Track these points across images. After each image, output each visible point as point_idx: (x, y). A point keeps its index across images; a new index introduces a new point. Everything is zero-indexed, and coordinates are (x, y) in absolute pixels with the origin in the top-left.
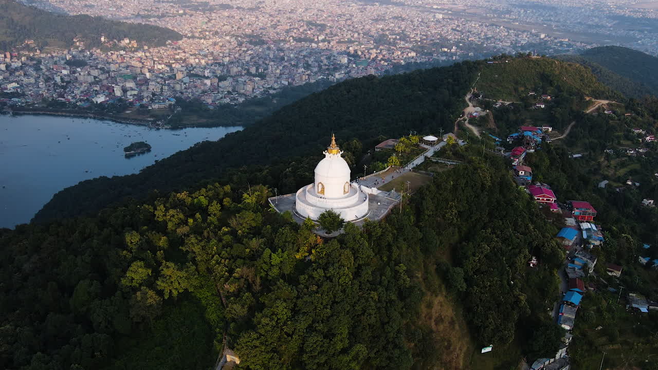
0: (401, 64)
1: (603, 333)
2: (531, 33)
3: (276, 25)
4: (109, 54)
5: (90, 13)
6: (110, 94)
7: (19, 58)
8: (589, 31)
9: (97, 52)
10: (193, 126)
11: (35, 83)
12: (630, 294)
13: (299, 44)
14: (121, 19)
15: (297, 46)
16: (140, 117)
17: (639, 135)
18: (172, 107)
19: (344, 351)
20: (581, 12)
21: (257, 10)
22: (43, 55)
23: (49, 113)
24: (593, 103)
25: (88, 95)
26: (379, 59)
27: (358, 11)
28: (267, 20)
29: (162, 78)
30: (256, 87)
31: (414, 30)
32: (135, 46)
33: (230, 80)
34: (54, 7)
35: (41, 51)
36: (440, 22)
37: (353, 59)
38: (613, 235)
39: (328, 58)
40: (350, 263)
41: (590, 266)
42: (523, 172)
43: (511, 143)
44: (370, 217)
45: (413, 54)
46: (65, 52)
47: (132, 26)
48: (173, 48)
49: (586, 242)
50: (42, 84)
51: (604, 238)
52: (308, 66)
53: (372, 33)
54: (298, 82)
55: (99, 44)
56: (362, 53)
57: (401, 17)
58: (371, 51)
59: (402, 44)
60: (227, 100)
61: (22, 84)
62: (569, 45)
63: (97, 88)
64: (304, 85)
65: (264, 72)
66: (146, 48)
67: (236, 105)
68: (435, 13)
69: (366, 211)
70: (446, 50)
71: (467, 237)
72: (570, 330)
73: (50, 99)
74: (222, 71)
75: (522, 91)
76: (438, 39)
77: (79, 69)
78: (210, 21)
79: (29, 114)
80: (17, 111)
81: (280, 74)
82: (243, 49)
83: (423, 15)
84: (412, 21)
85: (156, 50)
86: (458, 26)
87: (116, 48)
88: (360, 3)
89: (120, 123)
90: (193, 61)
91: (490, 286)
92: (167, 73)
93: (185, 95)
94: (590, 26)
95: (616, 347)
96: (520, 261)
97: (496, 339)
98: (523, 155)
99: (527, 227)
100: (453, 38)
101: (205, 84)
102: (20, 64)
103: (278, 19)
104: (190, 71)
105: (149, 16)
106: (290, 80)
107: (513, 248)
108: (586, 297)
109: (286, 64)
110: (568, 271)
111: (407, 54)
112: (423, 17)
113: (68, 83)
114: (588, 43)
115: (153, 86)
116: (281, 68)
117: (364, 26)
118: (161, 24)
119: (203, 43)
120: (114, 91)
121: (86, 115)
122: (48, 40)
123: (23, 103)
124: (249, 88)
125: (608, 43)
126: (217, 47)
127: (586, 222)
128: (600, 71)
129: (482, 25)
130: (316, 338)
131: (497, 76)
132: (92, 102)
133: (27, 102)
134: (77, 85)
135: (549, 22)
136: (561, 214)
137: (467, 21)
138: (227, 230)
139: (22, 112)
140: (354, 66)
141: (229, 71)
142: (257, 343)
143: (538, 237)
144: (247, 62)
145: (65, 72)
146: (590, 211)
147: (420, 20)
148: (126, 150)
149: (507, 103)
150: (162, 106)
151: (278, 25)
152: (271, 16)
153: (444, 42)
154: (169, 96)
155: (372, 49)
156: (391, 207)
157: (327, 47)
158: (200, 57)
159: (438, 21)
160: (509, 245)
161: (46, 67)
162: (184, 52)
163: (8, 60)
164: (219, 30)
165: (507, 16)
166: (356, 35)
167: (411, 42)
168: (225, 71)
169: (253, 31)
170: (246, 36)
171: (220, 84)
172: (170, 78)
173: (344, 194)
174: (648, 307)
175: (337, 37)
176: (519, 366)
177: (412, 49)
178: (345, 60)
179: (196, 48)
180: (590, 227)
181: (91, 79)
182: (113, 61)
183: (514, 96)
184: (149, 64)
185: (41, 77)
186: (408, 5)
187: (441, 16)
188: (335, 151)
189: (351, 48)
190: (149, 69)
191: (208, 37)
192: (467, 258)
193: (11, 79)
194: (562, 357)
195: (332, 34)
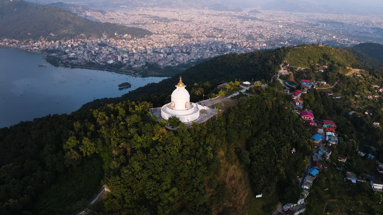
0: (258, 50)
1: (328, 192)
2: (328, 36)
3: (198, 29)
4: (118, 41)
5: (112, 22)
6: (116, 59)
7: (77, 42)
8: (360, 35)
9: (113, 40)
10: (152, 76)
11: (83, 54)
12: (348, 172)
13: (208, 39)
14: (126, 25)
15: (207, 39)
16: (128, 71)
17: (376, 88)
18: (144, 67)
19: (167, 191)
20: (357, 26)
21: (190, 22)
22: (88, 41)
23: (87, 67)
24: (351, 70)
25: (106, 59)
26: (247, 47)
27: (240, 23)
28: (194, 26)
29: (140, 53)
30: (185, 59)
31: (267, 33)
32: (130, 38)
33: (173, 55)
34: (96, 20)
35: (87, 39)
36: (281, 29)
37: (234, 46)
38: (345, 140)
39: (222, 46)
40: (178, 144)
41: (327, 155)
42: (298, 103)
43: (295, 88)
44: (198, 121)
45: (265, 45)
46: (98, 40)
47: (129, 29)
48: (148, 39)
49: (327, 142)
50: (85, 54)
51: (339, 141)
52: (211, 49)
53: (246, 34)
54: (205, 57)
55: (114, 36)
56: (239, 43)
57: (261, 26)
58: (243, 43)
59: (260, 40)
60: (170, 64)
61: (77, 54)
62: (348, 42)
63: (110, 56)
64: (208, 58)
65: (189, 52)
66: (135, 38)
67: (174, 67)
68: (279, 25)
69: (197, 118)
70: (282, 43)
71: (256, 135)
72: (308, 189)
73: (88, 61)
74: (169, 50)
75: (312, 63)
76: (279, 38)
77: (103, 48)
78: (166, 26)
79: (78, 68)
80: (73, 66)
81: (197, 53)
82: (181, 40)
83: (272, 26)
84: (266, 29)
85: (140, 40)
86: (290, 31)
87: (121, 38)
88: (241, 19)
89: (119, 73)
90: (156, 45)
91: (264, 162)
92: (144, 50)
93: (151, 61)
94: (360, 33)
95: (335, 200)
96: (284, 150)
97: (264, 191)
98: (300, 95)
99: (291, 132)
100: (287, 37)
101: (161, 56)
102: (78, 45)
103: (200, 26)
104: (154, 50)
105: (139, 24)
106: (202, 56)
107: (280, 143)
108: (322, 172)
109: (201, 48)
110: (313, 157)
111: (262, 45)
112: (272, 27)
113: (97, 54)
114: (359, 42)
115: (136, 57)
116: (198, 50)
117: (242, 30)
118: (144, 27)
119: (162, 37)
120: (117, 58)
121: (103, 69)
122: (91, 34)
123: (76, 63)
124: (181, 59)
125: (370, 41)
126: (169, 39)
127: (330, 131)
128: (362, 55)
129: (302, 31)
130: (151, 182)
131: (299, 55)
132: (107, 63)
133: (78, 62)
134: (101, 55)
135: (339, 30)
136: (316, 126)
137: (295, 29)
138: (123, 123)
139: (75, 67)
140: (234, 50)
141: (172, 50)
142: (119, 182)
143: (297, 138)
144: (182, 47)
145: (97, 49)
146: (333, 126)
147: (271, 28)
148: (120, 86)
149: (303, 69)
150: (139, 66)
151: (199, 29)
152: (196, 24)
153: (282, 39)
154: (143, 61)
155: (244, 42)
156: (212, 116)
157: (222, 40)
158: (160, 43)
159: (280, 29)
160: (279, 141)
161: (89, 46)
162: (153, 41)
163: (72, 43)
164: (170, 31)
165: (317, 27)
166: (237, 35)
167: (265, 39)
168: (171, 50)
169: (187, 32)
170: (183, 34)
171: (168, 57)
172: (144, 53)
173: (185, 108)
174: (357, 180)
175: (228, 36)
176: (277, 206)
177: (265, 43)
178: (230, 47)
179: (158, 39)
180: (331, 134)
181: (108, 52)
182: (119, 44)
183: (307, 65)
184: (135, 46)
185: (86, 51)
186: (266, 21)
187: (281, 26)
188: (181, 85)
189: (234, 41)
190: (135, 48)
191: (165, 34)
192: (253, 146)
193: (73, 51)
194: (301, 203)
195: (225, 34)
